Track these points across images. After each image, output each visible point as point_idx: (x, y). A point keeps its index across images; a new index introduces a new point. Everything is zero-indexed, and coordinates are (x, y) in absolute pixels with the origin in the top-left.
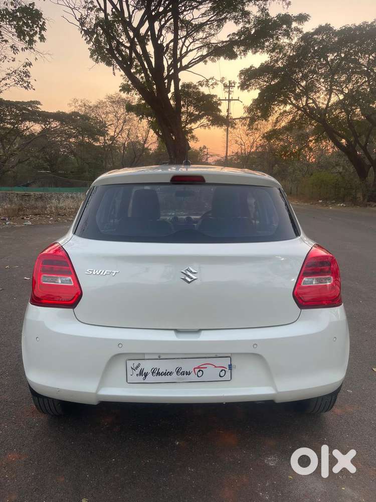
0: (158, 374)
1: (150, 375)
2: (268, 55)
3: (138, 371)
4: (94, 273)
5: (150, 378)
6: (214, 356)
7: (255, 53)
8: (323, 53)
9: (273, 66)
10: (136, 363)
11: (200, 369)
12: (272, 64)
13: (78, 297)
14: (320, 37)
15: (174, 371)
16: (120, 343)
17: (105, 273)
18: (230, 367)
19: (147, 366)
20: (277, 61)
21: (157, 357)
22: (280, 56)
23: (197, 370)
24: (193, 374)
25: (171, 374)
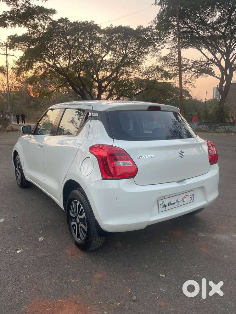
0: (171, 204)
1: (167, 206)
2: (27, 29)
3: (163, 205)
4: (142, 157)
5: (168, 207)
6: (187, 191)
7: (20, 26)
8: (64, 35)
9: (31, 37)
10: (162, 201)
11: (184, 198)
12: (30, 35)
13: (137, 170)
14: (62, 24)
15: (176, 202)
16: (160, 192)
17: (148, 157)
18: (193, 195)
19: (166, 202)
20: (33, 34)
21: (169, 197)
22: (35, 31)
23: (183, 199)
24: (182, 201)
25: (175, 203)
